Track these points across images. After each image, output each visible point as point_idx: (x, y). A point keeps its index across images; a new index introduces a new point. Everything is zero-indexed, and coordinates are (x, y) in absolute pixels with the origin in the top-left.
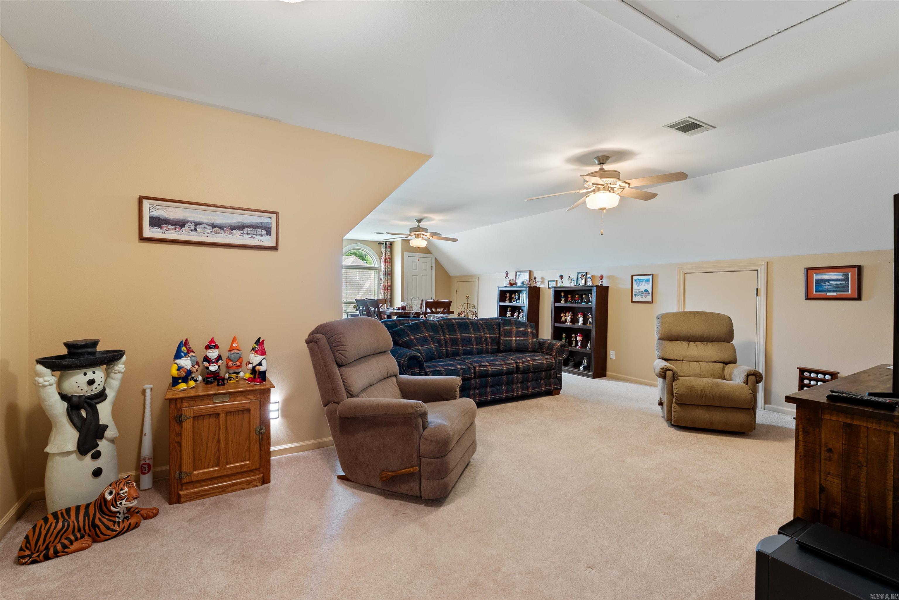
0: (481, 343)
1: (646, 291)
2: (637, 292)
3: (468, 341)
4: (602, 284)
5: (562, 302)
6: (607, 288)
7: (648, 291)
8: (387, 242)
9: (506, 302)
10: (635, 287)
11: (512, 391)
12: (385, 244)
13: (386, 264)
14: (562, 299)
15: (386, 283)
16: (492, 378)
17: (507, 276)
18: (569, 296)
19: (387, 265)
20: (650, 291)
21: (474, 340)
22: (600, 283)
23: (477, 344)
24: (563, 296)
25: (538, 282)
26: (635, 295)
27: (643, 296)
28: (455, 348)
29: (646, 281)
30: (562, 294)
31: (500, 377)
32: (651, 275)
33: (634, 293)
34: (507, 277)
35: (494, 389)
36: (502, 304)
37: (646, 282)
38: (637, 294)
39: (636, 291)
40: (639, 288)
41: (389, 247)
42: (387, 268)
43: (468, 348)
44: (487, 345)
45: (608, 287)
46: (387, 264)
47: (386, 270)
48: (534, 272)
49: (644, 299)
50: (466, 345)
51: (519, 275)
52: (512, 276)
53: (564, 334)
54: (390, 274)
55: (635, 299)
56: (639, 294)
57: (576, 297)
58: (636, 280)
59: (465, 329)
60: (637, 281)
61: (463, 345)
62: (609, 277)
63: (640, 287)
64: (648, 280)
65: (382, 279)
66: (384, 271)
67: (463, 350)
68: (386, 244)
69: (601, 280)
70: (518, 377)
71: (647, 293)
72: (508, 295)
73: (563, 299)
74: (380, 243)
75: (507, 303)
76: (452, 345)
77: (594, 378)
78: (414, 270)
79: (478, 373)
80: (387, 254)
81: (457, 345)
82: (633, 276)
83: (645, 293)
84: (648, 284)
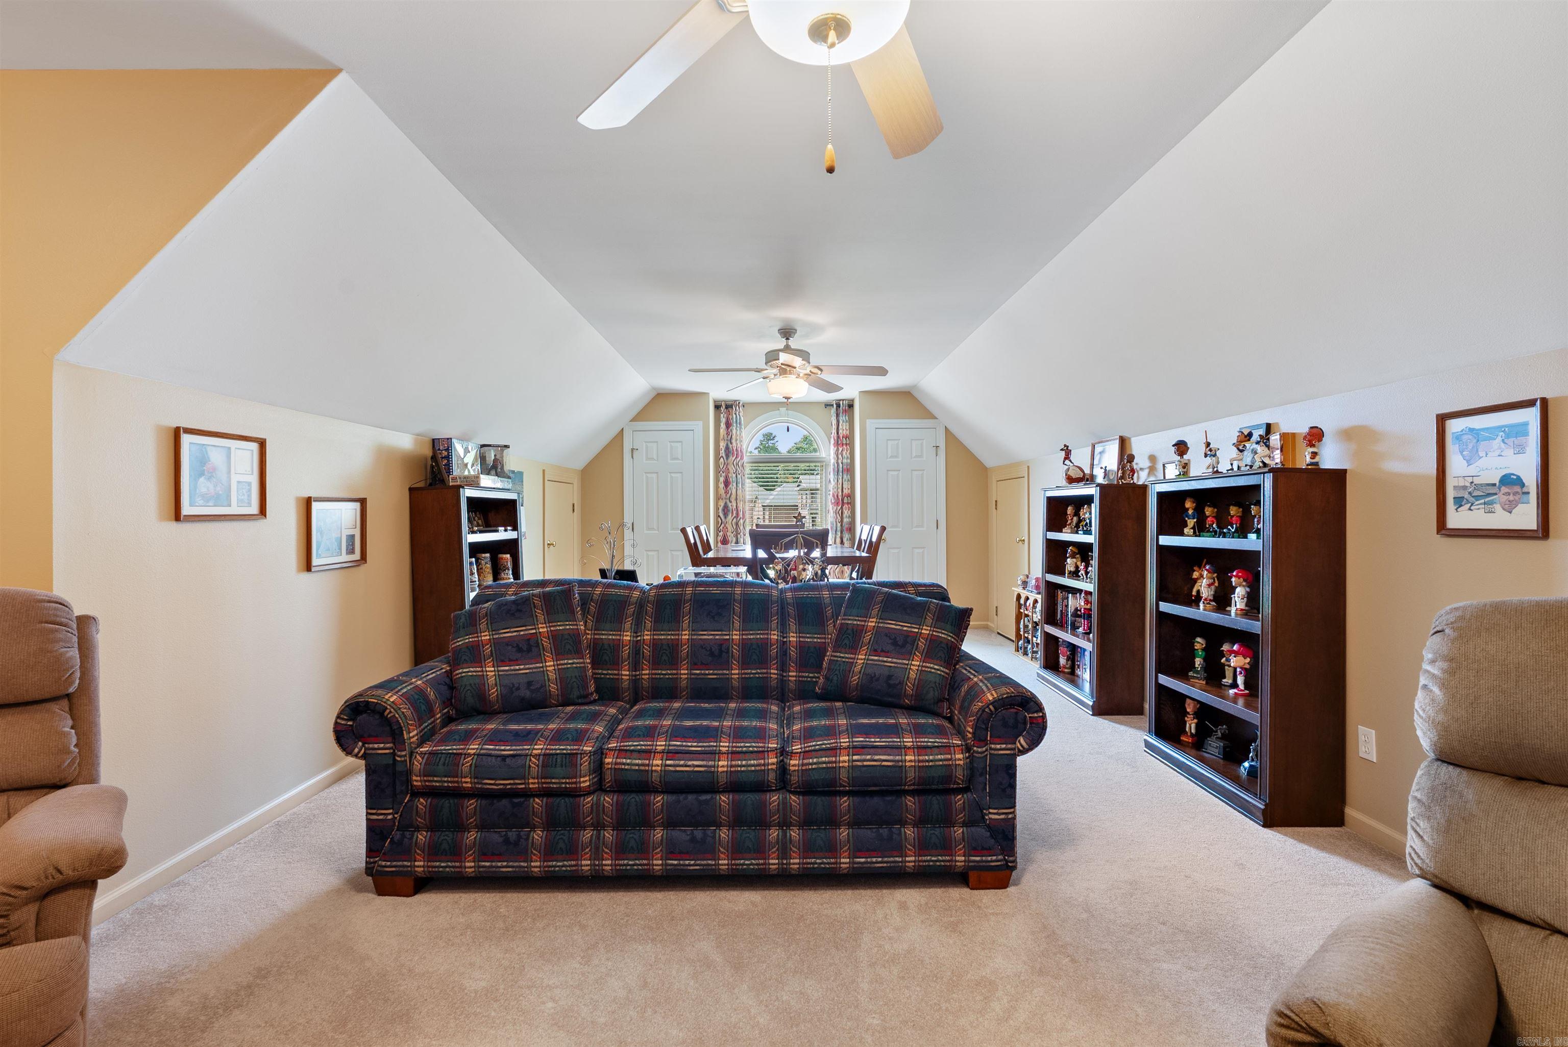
0: (763, 662)
1: (1511, 481)
2: (1465, 488)
3: (712, 654)
4: (1317, 464)
5: (1186, 530)
6: (1339, 477)
7: (1519, 482)
8: (841, 403)
9: (1064, 530)
10: (1457, 466)
11: (760, 850)
12: (835, 406)
13: (838, 450)
14: (1189, 521)
15: (840, 490)
16: (672, 798)
17: (1067, 457)
18: (1208, 511)
19: (840, 451)
20: (1531, 478)
21: (735, 650)
22: (1308, 460)
23: (744, 664)
24: (1190, 512)
25: (1141, 469)
26: (1459, 501)
27: (1498, 507)
28: (665, 673)
29: (1508, 436)
30: (1189, 504)
31: (704, 797)
32: (1530, 403)
33: (1450, 494)
34: (1067, 462)
35: (681, 835)
36: (1053, 536)
37: (1510, 441)
38: (1466, 496)
39: (1462, 483)
40: (1472, 470)
41: (845, 411)
42: (840, 456)
43: (711, 674)
44: (783, 668)
45: (1345, 471)
46: (840, 449)
47: (840, 461)
48: (1133, 440)
49: (1499, 520)
50: (706, 666)
51: (1100, 453)
52: (1081, 458)
53: (1199, 639)
54: (848, 470)
55: (1456, 519)
56: (1477, 498)
57: (1232, 513)
58: (1458, 437)
59: (713, 617)
60: (1465, 437)
61: (694, 665)
62: (1348, 434)
63: (1480, 463)
64: (1521, 430)
65: (832, 480)
66: (834, 465)
67: (692, 680)
68: (838, 406)
69: (1312, 445)
70: (784, 803)
71: (1517, 489)
72: (1070, 510)
73: (1191, 522)
74: (828, 405)
75: (1066, 536)
76: (656, 663)
77: (1267, 825)
78: (890, 458)
79: (608, 777)
80: (840, 427)
81: (674, 663)
82: (1442, 419)
83: (1504, 489)
84: (1520, 450)
